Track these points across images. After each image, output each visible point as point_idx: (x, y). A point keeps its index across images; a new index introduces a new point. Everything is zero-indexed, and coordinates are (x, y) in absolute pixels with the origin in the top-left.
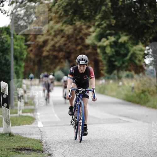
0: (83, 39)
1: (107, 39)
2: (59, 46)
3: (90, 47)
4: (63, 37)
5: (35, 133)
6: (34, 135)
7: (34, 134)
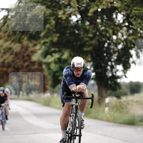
0: (29, 56)
3: (37, 64)
4: (11, 54)
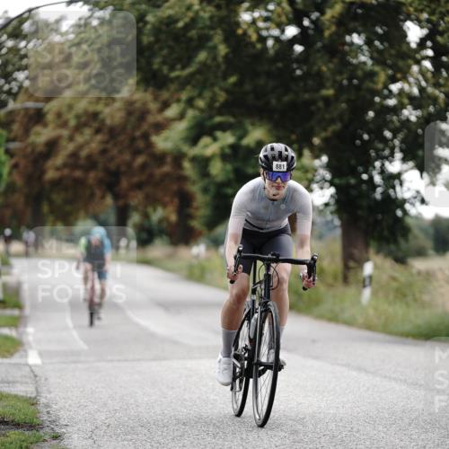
1: (215, 139)
2: (89, 157)
3: (169, 159)
4: (98, 131)
5: (19, 379)
6: (18, 385)
7: (17, 382)
